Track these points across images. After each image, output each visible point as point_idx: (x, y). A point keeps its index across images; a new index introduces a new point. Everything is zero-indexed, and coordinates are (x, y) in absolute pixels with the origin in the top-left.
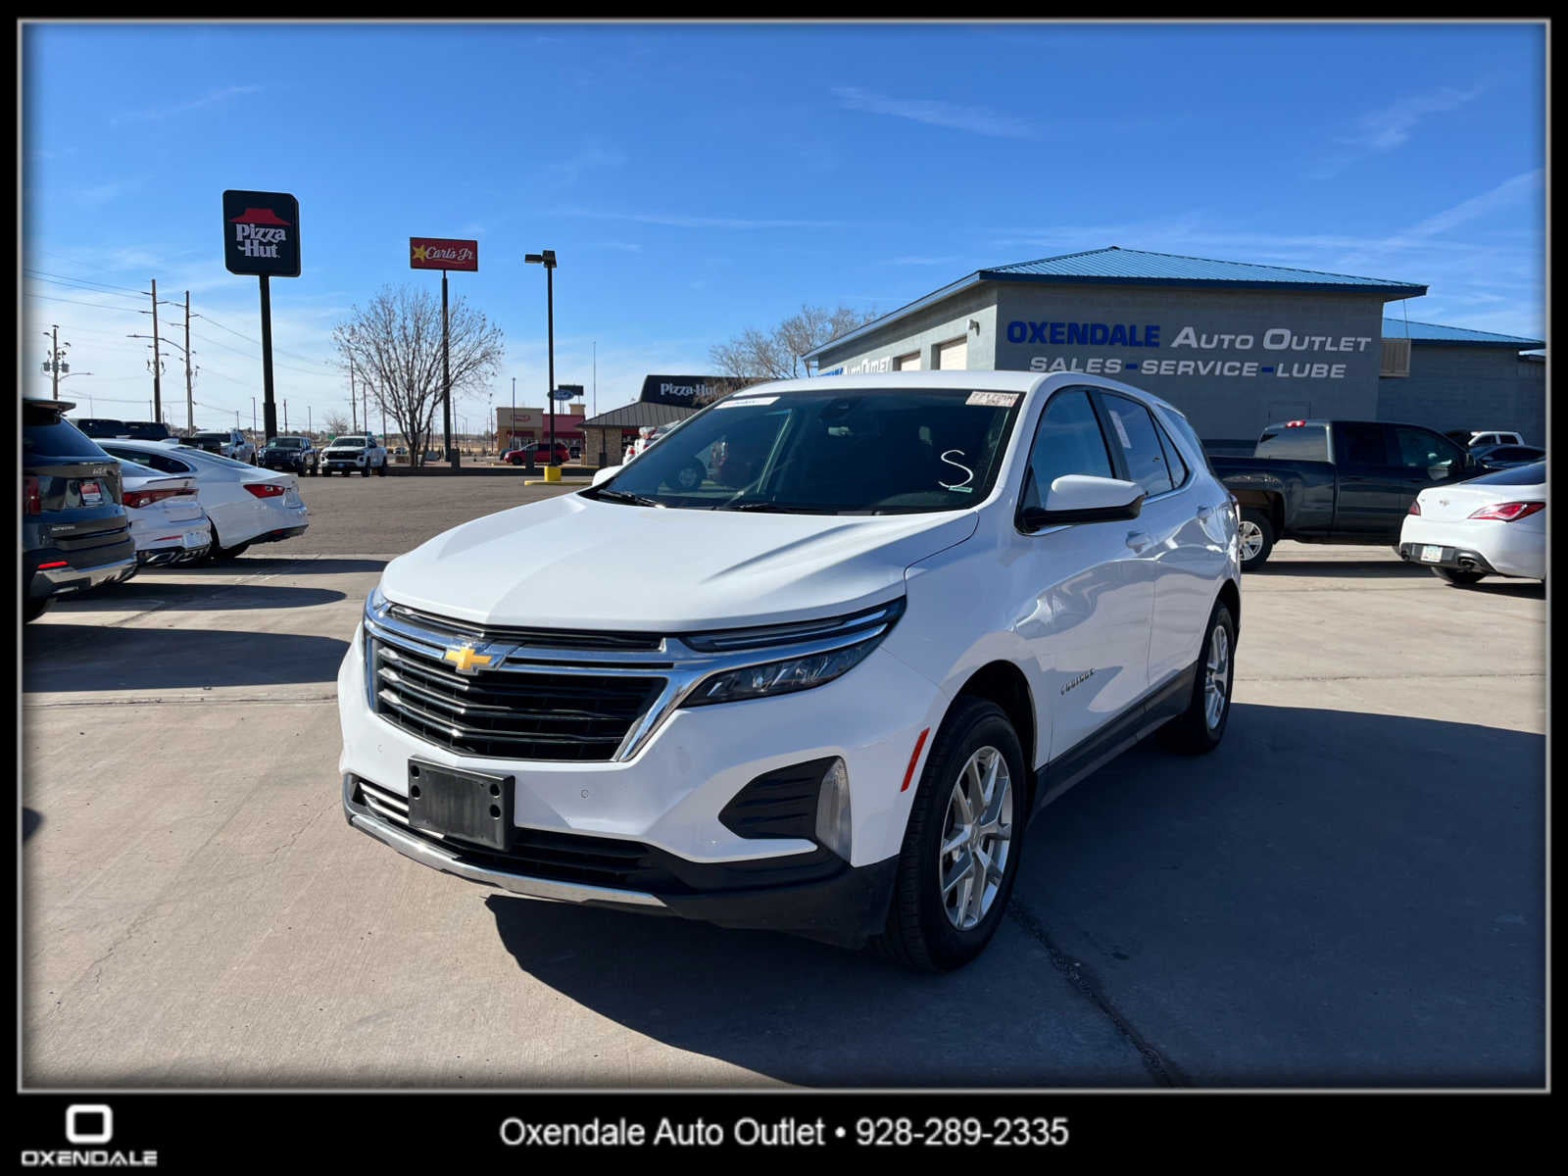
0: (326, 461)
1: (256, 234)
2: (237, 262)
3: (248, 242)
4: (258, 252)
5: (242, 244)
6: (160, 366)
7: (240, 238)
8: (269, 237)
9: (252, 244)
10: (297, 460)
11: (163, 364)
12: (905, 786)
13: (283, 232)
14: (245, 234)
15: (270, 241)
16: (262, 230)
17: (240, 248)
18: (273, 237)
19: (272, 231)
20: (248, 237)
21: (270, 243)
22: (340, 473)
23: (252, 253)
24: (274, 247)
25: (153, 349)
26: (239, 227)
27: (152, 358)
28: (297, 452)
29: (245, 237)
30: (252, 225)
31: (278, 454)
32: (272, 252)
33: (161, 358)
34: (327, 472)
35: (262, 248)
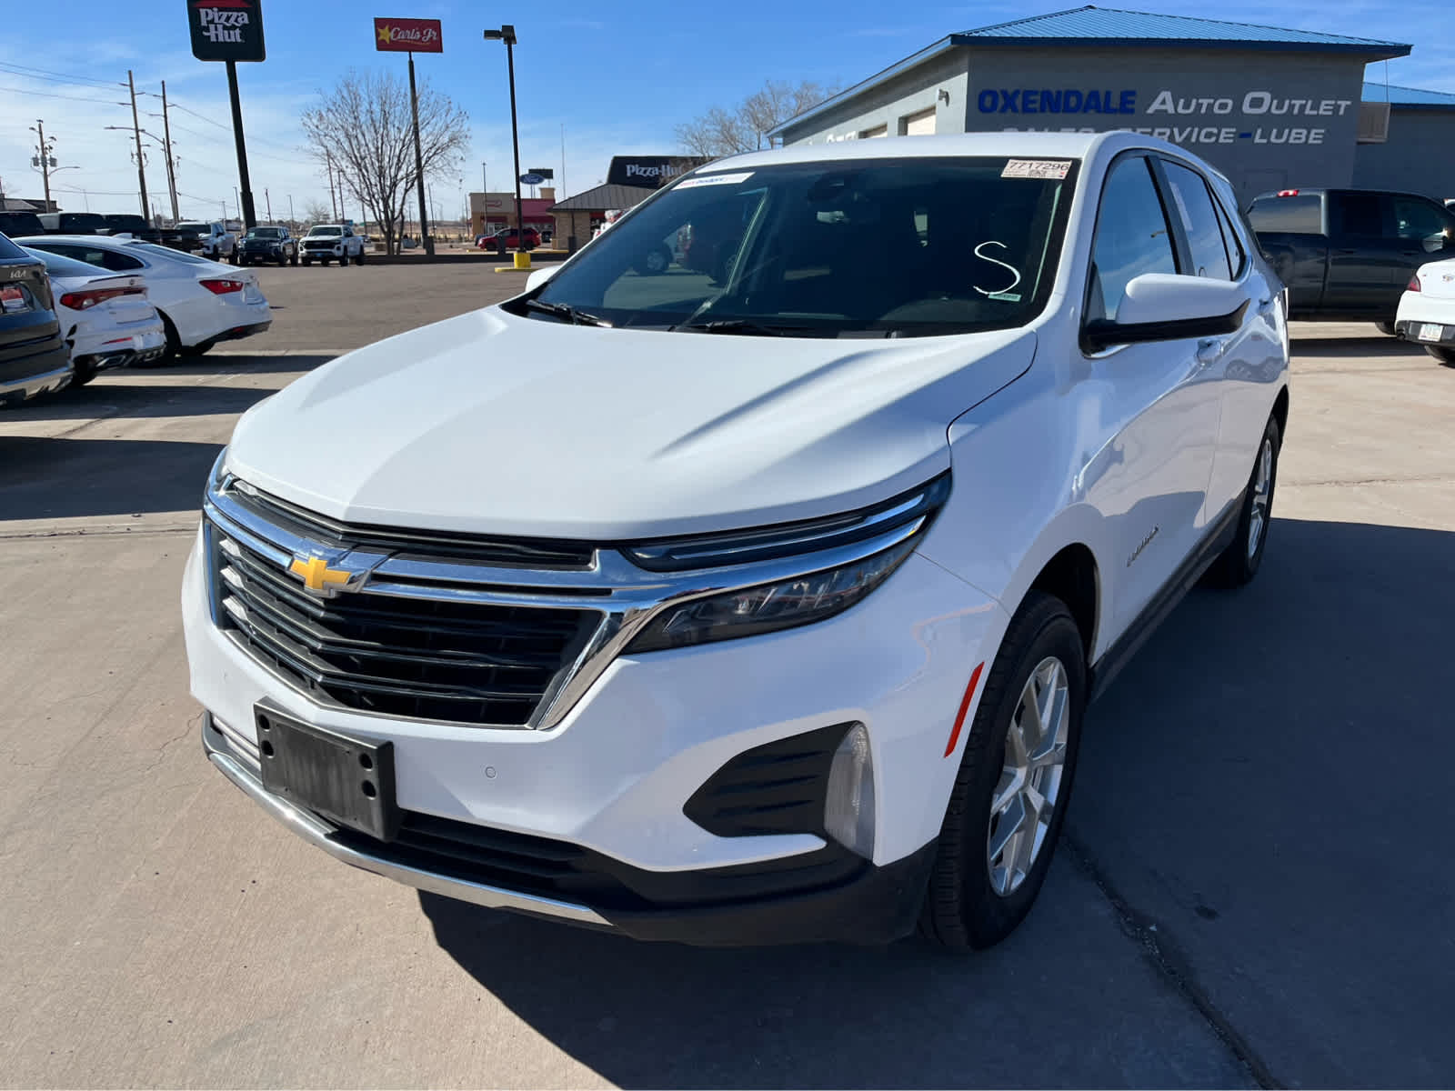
0: (304, 251)
1: (220, 18)
2: (204, 48)
3: (212, 27)
4: (223, 36)
5: (207, 29)
6: (143, 157)
7: (204, 23)
8: (232, 21)
9: (216, 29)
10: (276, 249)
11: (145, 155)
13: (246, 15)
14: (209, 19)
15: (233, 25)
16: (225, 14)
17: (205, 34)
18: (236, 21)
19: (235, 14)
20: (212, 22)
21: (233, 27)
22: (319, 262)
23: (217, 38)
24: (238, 31)
25: (135, 140)
26: (203, 11)
27: (135, 150)
28: (277, 241)
29: (208, 22)
30: (215, 9)
31: (258, 245)
32: (236, 36)
33: (142, 149)
34: (307, 262)
35: (226, 32)
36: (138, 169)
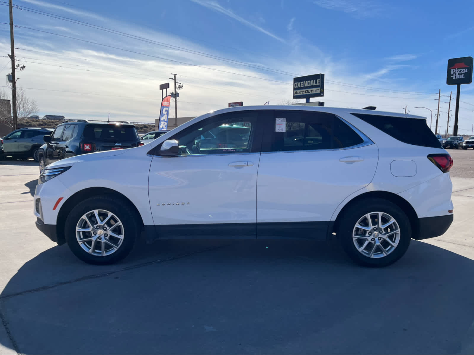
0: (465, 144)
1: (457, 71)
3: (454, 74)
4: (458, 77)
5: (453, 75)
6: (439, 115)
7: (452, 73)
8: (461, 72)
9: (456, 75)
10: (456, 144)
12: (54, 209)
13: (466, 69)
14: (454, 72)
15: (462, 73)
16: (460, 70)
17: (452, 77)
18: (463, 72)
19: (463, 70)
20: (455, 73)
21: (462, 74)
23: (455, 78)
24: (463, 75)
25: (437, 111)
26: (452, 70)
27: (437, 113)
28: (456, 141)
29: (453, 73)
30: (456, 69)
31: (449, 142)
32: (462, 76)
33: (439, 113)
34: (465, 148)
35: (459, 75)
36: (436, 119)
